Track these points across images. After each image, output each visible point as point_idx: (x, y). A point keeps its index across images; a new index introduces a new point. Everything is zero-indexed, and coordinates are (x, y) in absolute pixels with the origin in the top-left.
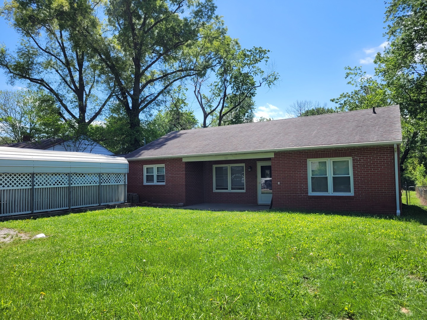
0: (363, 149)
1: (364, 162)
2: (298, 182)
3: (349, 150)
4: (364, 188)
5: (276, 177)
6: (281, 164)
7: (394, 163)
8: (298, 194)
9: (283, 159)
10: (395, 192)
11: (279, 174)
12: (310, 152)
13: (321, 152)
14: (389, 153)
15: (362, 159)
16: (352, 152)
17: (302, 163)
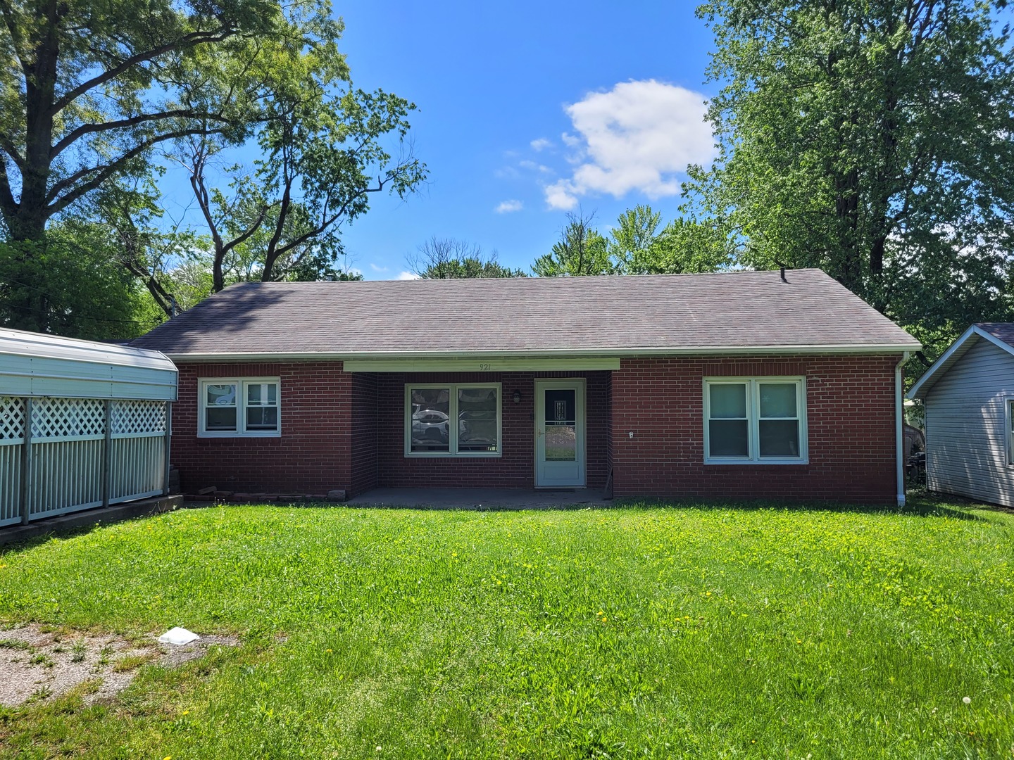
0: (831, 359)
1: (832, 389)
2: (679, 431)
3: (800, 360)
4: (830, 448)
5: (623, 419)
6: (638, 387)
7: (894, 393)
8: (680, 461)
9: (643, 375)
10: (895, 456)
11: (632, 411)
12: (710, 361)
13: (737, 361)
14: (883, 371)
15: (828, 381)
16: (808, 364)
17: (692, 386)
